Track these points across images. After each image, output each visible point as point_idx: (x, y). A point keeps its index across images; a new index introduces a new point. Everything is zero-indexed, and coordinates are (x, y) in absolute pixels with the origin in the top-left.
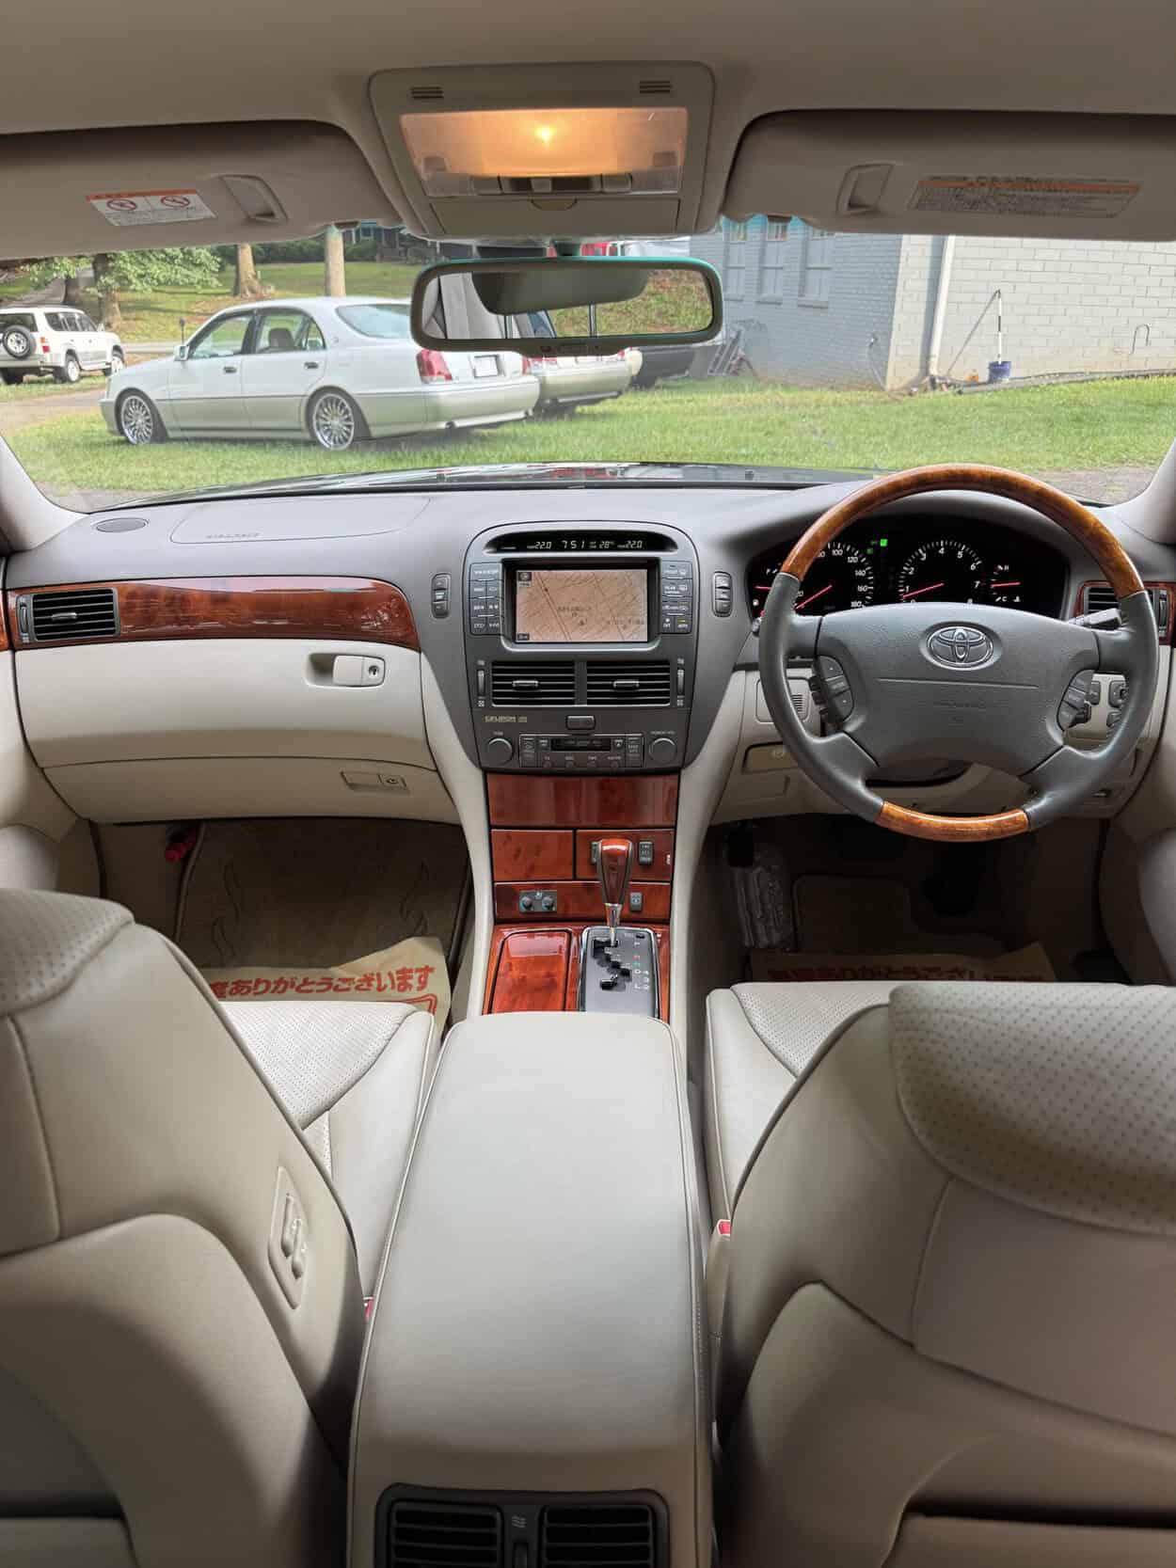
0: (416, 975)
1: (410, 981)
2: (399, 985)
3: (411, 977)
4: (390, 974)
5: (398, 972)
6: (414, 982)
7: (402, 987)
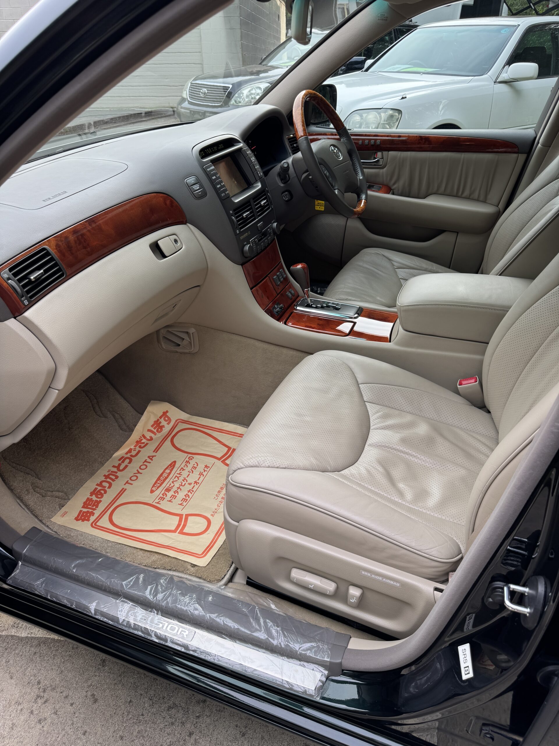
0: (162, 420)
1: (160, 425)
2: (157, 431)
3: (160, 423)
4: (149, 430)
5: (152, 426)
6: (163, 423)
7: (159, 430)
